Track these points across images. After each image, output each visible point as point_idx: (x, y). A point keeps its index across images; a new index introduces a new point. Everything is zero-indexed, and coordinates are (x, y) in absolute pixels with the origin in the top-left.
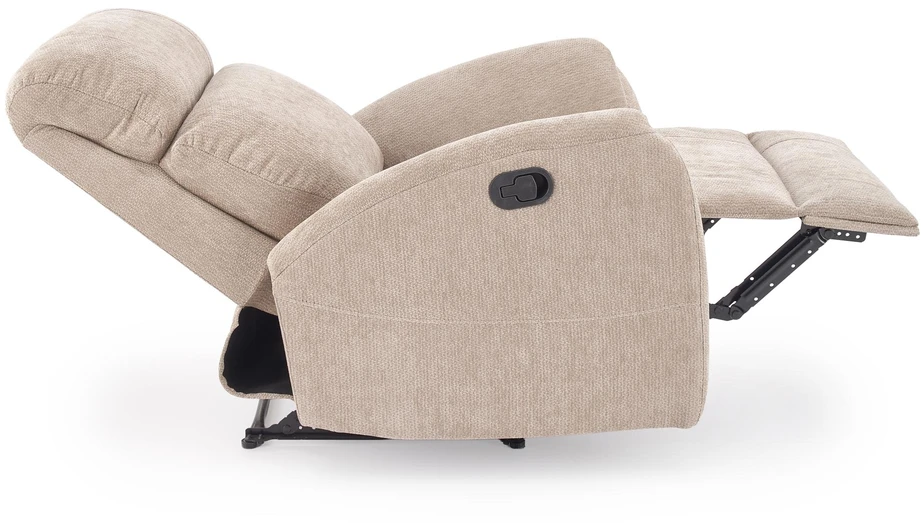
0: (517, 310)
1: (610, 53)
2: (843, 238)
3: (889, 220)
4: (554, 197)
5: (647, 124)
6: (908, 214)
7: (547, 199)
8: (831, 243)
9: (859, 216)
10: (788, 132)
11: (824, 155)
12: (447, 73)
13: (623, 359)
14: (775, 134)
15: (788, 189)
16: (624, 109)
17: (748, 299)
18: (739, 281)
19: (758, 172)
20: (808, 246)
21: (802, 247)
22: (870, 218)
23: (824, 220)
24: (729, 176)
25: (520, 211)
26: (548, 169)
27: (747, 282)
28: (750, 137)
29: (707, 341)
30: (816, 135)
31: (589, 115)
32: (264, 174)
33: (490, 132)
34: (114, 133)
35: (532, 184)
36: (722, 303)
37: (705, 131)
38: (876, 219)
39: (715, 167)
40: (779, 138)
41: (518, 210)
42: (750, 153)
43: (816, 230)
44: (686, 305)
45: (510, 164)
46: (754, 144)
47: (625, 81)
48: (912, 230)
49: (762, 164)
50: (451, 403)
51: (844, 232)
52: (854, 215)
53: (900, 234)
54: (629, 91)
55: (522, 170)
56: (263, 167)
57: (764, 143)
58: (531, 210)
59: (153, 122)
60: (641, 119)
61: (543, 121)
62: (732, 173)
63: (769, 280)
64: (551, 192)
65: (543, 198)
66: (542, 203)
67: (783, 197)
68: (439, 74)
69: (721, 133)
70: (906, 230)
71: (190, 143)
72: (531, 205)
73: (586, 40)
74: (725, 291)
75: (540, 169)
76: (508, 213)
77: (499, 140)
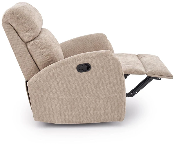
0: (83, 95)
2: (156, 79)
3: (166, 75)
4: (91, 70)
6: (171, 74)
8: (153, 80)
9: (160, 74)
10: (146, 54)
11: (153, 60)
12: (70, 41)
13: (106, 106)
14: (143, 55)
15: (144, 68)
16: (107, 50)
17: (135, 92)
18: (133, 88)
19: (138, 64)
20: (148, 81)
21: (147, 81)
22: (162, 75)
23: (152, 75)
24: (131, 65)
25: (84, 73)
27: (135, 89)
28: (137, 55)
29: (125, 102)
30: (152, 55)
31: (99, 51)
32: (46, 58)
33: (77, 55)
34: (22, 33)
35: (86, 67)
36: (129, 93)
37: (127, 54)
38: (163, 75)
39: (128, 63)
40: (144, 56)
42: (137, 59)
43: (150, 77)
45: (81, 62)
46: (138, 57)
47: (110, 43)
48: (171, 77)
49: (139, 62)
50: (68, 116)
51: (156, 78)
52: (158, 74)
53: (169, 78)
54: (110, 45)
55: (84, 64)
56: (46, 56)
57: (140, 57)
58: (86, 73)
59: (31, 35)
61: (89, 53)
62: (132, 64)
63: (139, 88)
64: (91, 68)
66: (88, 71)
67: (143, 70)
69: (131, 54)
70: (170, 77)
71: (35, 43)
73: (101, 33)
74: (130, 91)
75: (88, 63)
76: (81, 73)
77: (79, 57)
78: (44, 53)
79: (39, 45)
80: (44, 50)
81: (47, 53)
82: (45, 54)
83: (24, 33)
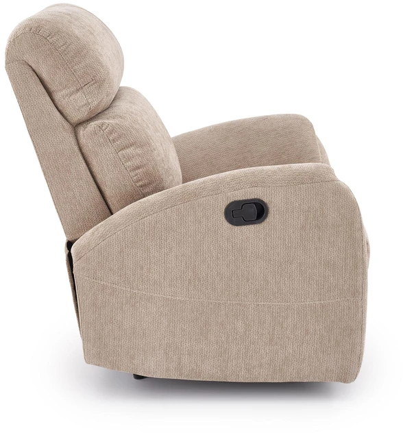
0: (238, 294)
1: (312, 126)
5: (334, 175)
7: (263, 221)
12: (202, 131)
13: (307, 333)
16: (318, 164)
25: (245, 228)
26: (266, 200)
29: (365, 324)
31: (295, 166)
32: (132, 174)
33: (227, 173)
35: (254, 210)
41: (243, 227)
44: (352, 299)
47: (321, 145)
50: (189, 354)
54: (323, 152)
55: (248, 200)
56: (134, 169)
58: (251, 227)
60: (330, 171)
61: (265, 168)
64: (266, 216)
65: (260, 220)
66: (260, 223)
68: (196, 131)
71: (104, 128)
72: (252, 224)
75: (259, 200)
76: (236, 228)
77: (234, 178)
78: (129, 159)
79: (114, 135)
80: (130, 151)
81: (137, 162)
82: (129, 164)
83: (71, 94)
